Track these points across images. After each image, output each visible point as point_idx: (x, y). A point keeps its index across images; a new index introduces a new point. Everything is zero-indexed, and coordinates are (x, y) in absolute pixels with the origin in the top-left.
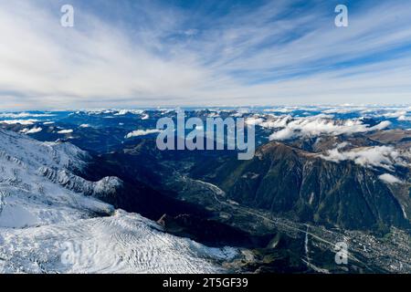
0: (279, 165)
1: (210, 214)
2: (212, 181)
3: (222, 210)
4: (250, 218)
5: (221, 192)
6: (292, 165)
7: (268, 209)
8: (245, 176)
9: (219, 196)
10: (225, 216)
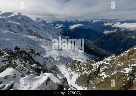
0: (113, 38)
1: (89, 47)
2: (91, 40)
3: (92, 47)
4: (99, 50)
5: (92, 43)
6: (118, 39)
7: (105, 49)
8: (100, 40)
9: (92, 44)
10: (92, 49)
